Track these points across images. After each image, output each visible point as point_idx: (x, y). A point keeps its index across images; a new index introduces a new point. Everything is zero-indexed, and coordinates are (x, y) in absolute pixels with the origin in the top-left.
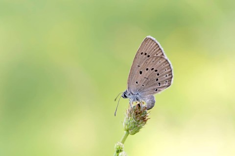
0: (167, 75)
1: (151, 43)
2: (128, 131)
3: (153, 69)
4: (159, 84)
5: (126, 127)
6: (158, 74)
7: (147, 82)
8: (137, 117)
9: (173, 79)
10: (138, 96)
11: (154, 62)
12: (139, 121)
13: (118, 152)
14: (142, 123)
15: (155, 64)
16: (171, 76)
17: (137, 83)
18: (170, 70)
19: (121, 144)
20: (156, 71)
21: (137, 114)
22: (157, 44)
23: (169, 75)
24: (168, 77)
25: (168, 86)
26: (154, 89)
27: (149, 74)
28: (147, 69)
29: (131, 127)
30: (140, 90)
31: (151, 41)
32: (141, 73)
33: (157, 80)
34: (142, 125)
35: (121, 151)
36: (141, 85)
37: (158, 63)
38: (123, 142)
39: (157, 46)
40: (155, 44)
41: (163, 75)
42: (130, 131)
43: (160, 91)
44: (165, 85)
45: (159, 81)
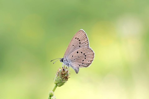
0: (90, 61)
1: (82, 33)
2: (57, 84)
3: (84, 54)
4: (83, 63)
5: (56, 82)
6: (85, 58)
7: (78, 59)
8: (62, 77)
9: (91, 65)
10: (69, 63)
11: (87, 51)
12: (63, 79)
13: (50, 96)
14: (65, 80)
15: (87, 52)
16: (90, 63)
17: (73, 56)
18: (92, 59)
19: (52, 92)
20: (85, 56)
21: (62, 75)
22: (85, 34)
23: (90, 62)
24: (89, 63)
25: (86, 67)
26: (79, 64)
27: (81, 55)
28: (82, 53)
29: (59, 82)
30: (72, 61)
31: (82, 32)
32: (78, 52)
33: (83, 61)
34: (65, 81)
35: (52, 96)
36: (74, 59)
37: (89, 53)
38: (54, 91)
39: (85, 35)
40: (84, 34)
41: (87, 60)
42: (58, 85)
43: (81, 67)
44: (85, 65)
45: (83, 62)
